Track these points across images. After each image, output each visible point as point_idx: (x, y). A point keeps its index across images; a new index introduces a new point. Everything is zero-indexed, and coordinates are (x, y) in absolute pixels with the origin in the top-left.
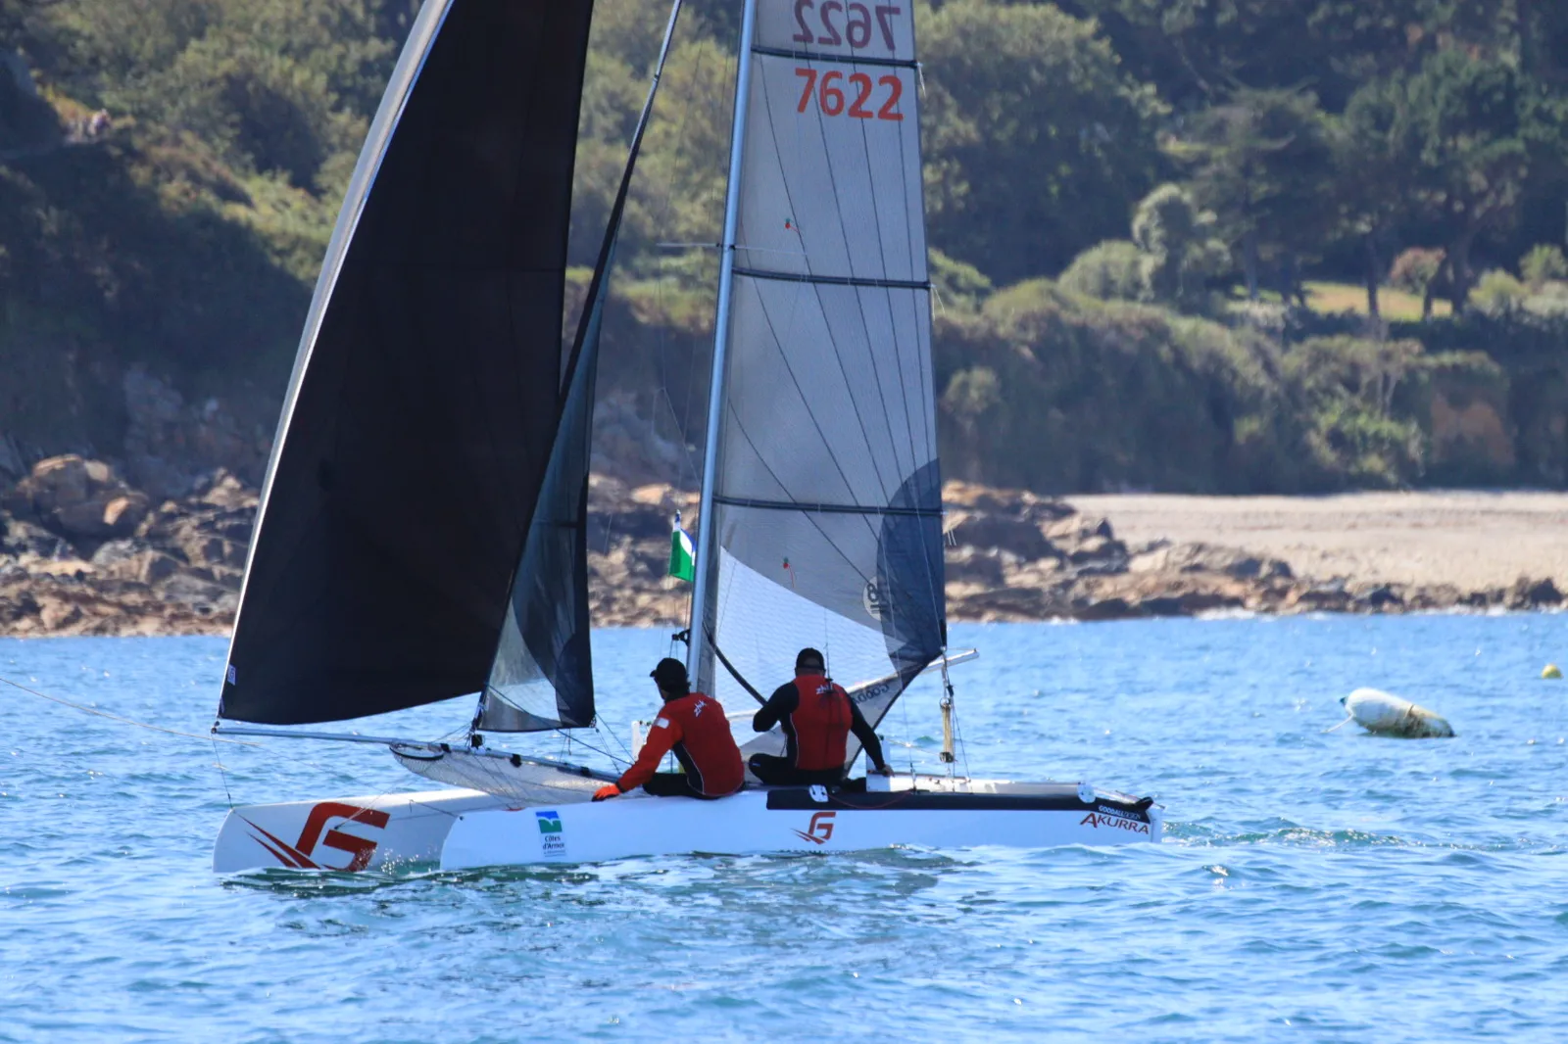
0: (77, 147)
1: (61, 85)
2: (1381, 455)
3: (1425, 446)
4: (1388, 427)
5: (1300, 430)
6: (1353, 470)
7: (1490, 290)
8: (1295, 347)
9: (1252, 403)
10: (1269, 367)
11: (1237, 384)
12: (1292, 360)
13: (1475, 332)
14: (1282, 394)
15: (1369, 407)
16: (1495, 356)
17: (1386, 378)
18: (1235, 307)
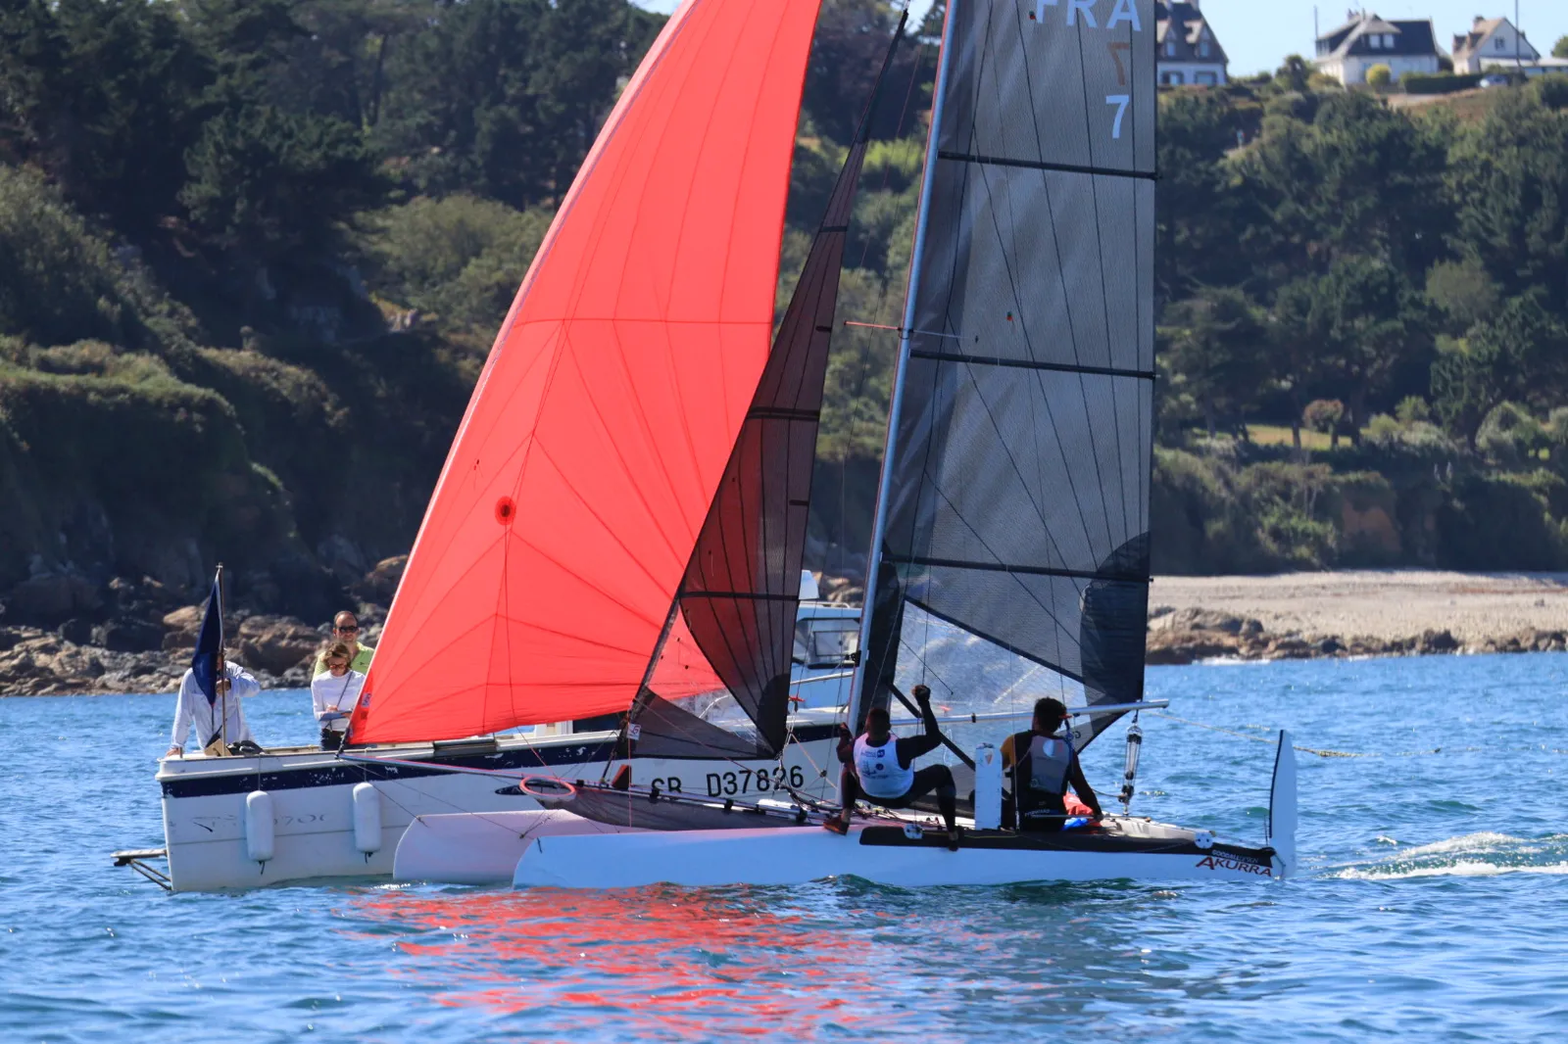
0: (397, 335)
1: (383, 293)
2: (1308, 546)
3: (1339, 539)
4: (1312, 525)
5: (1251, 529)
6: (1288, 556)
7: (1376, 428)
8: (1245, 470)
9: (1217, 509)
10: (1228, 484)
11: (1207, 496)
12: (1243, 478)
13: (1368, 456)
14: (1237, 502)
15: (1297, 512)
16: (1385, 474)
17: (1310, 490)
18: (1201, 442)
